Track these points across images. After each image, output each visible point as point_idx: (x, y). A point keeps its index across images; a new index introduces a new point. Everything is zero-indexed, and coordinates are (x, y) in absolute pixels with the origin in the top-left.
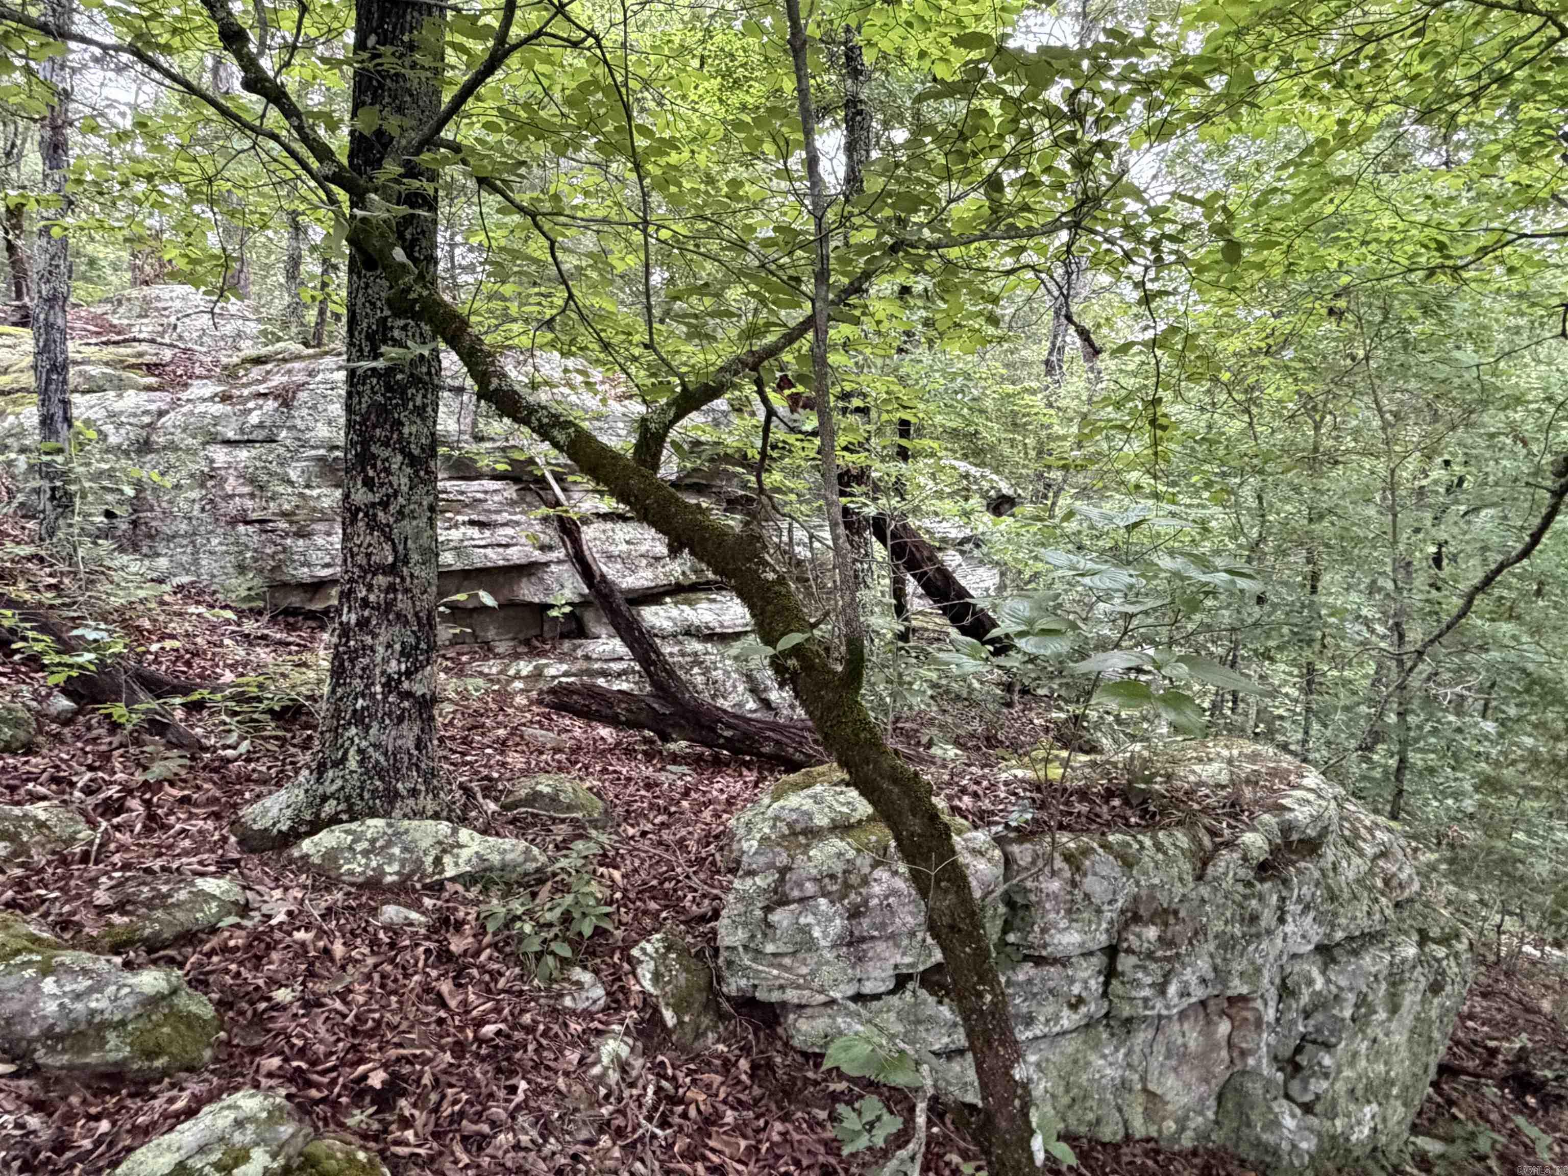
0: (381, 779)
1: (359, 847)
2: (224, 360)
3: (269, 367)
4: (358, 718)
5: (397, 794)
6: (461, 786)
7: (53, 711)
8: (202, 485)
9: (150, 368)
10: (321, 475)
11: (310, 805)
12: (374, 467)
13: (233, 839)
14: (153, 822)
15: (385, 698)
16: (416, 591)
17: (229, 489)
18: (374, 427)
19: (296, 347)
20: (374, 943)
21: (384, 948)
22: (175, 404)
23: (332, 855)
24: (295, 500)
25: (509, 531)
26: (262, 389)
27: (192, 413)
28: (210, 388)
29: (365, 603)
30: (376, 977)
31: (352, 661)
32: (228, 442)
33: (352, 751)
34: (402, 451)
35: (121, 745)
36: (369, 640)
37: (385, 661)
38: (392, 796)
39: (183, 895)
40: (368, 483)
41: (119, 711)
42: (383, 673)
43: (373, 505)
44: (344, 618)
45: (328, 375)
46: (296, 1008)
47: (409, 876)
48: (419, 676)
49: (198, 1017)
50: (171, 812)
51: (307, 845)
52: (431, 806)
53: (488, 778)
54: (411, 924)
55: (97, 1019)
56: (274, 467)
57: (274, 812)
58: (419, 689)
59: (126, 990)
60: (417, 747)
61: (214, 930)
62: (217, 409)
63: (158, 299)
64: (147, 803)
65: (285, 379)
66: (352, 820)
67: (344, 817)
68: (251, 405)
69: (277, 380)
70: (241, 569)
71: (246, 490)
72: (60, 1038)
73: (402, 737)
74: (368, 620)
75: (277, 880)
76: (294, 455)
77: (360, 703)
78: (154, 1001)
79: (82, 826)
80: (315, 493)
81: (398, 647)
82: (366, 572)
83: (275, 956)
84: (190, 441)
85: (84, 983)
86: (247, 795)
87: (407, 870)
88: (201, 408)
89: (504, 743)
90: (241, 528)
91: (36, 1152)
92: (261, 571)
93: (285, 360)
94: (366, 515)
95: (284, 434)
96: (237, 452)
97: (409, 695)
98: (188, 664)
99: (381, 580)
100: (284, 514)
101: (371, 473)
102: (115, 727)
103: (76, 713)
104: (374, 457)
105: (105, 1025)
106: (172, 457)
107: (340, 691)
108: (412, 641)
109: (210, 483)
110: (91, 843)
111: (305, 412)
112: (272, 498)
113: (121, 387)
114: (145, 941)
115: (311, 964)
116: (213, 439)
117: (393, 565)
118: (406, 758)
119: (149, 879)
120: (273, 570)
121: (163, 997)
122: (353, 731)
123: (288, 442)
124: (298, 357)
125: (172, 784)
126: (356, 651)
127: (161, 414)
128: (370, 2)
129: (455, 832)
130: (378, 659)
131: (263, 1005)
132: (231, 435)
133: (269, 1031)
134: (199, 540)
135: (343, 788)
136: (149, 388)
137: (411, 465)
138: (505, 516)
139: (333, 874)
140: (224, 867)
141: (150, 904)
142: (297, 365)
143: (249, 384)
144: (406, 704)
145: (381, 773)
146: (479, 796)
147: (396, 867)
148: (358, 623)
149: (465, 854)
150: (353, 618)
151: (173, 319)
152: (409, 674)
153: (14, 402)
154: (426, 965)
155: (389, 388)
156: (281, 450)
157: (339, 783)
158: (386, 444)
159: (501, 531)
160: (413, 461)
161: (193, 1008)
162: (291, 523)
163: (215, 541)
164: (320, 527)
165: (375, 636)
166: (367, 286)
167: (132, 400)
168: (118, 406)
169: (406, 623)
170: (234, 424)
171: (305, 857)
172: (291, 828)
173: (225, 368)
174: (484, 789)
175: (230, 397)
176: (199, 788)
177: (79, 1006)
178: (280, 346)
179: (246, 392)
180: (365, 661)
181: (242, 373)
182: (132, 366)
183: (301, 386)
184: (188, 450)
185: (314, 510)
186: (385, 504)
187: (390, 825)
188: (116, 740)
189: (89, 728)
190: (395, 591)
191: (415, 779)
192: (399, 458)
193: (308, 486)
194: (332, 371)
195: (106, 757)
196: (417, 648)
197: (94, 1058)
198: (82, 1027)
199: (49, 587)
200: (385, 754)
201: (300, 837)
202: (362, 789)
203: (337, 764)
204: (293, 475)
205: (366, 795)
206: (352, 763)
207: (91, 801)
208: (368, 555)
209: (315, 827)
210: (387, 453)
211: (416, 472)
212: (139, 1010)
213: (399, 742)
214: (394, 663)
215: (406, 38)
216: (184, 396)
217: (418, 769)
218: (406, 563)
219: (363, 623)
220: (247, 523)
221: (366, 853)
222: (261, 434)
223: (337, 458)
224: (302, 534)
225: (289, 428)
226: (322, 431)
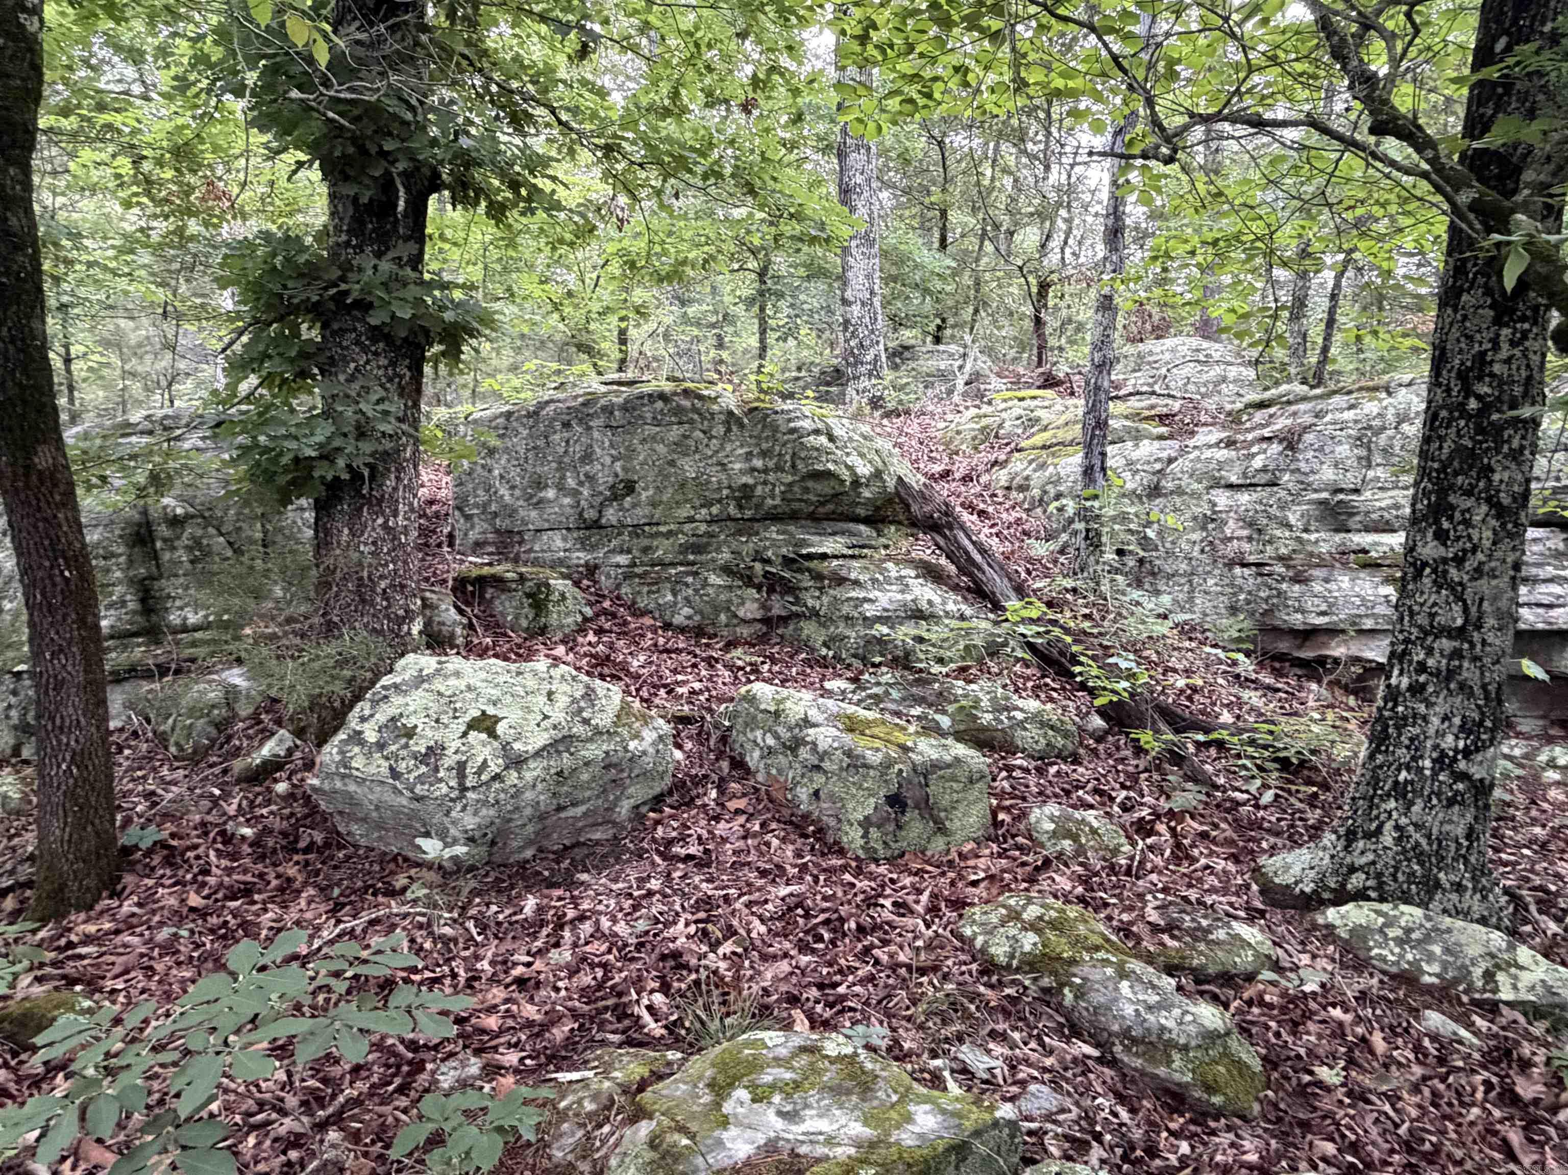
0: (1421, 863)
1: (1392, 933)
2: (1228, 407)
3: (1272, 410)
4: (1400, 791)
5: (1438, 885)
6: (1506, 891)
7: (1090, 727)
8: (1204, 528)
9: (1162, 419)
10: (1320, 519)
11: (1336, 872)
12: (1451, 518)
13: (1255, 887)
14: (1181, 854)
15: (1435, 774)
16: (1487, 661)
17: (1228, 532)
18: (1456, 474)
19: (1301, 389)
20: (1418, 1048)
21: (1430, 1060)
22: (1183, 451)
23: (1360, 933)
24: (1293, 545)
25: (1556, 589)
26: (1266, 433)
27: (1198, 459)
28: (1216, 435)
29: (1422, 668)
30: (1426, 1092)
31: (1398, 728)
32: (1230, 486)
33: (1389, 826)
34: (1488, 500)
35: (1146, 770)
36: (1422, 708)
37: (1441, 734)
38: (1431, 887)
39: (1220, 934)
40: (1441, 537)
41: (1146, 737)
42: (1436, 747)
43: (1445, 561)
44: (1394, 681)
45: (1338, 416)
46: (1340, 1093)
47: (1456, 981)
48: (1479, 757)
49: (1248, 1067)
50: (1193, 846)
51: (1332, 914)
52: (1477, 908)
53: (1542, 889)
54: (1461, 1042)
55: (1166, 1036)
56: (1274, 511)
57: (1296, 870)
58: (1478, 772)
59: (1189, 1018)
60: (1468, 837)
61: (1250, 978)
62: (1223, 454)
63: (1151, 353)
64: (1172, 830)
65: (1289, 422)
66: (1382, 900)
67: (1373, 894)
68: (1255, 449)
69: (1282, 423)
70: (1233, 610)
71: (1245, 533)
72: (1134, 1041)
73: (1450, 822)
74: (1423, 687)
75: (1302, 943)
76: (1296, 497)
77: (1403, 775)
78: (1211, 1037)
79: (1123, 840)
80: (1313, 537)
81: (1457, 721)
82: (1426, 634)
83: (1312, 1026)
84: (1195, 486)
85: (1154, 999)
86: (1264, 845)
87: (1450, 975)
88: (1208, 454)
89: (1544, 846)
90: (1238, 570)
91: (1133, 1149)
92: (1252, 614)
93: (1289, 403)
94: (1434, 571)
95: (1287, 477)
96: (1238, 496)
97: (1464, 776)
98: (1190, 699)
99: (1446, 644)
100: (1281, 558)
101: (1446, 525)
102: (1139, 751)
103: (1107, 732)
104: (1453, 508)
105: (1171, 1044)
106: (1178, 500)
107: (1380, 758)
108: (1476, 716)
109: (1211, 526)
110: (1132, 859)
111: (1310, 454)
112: (1270, 542)
113: (1137, 436)
114: (1193, 970)
115: (1350, 1050)
116: (1217, 483)
117: (1462, 630)
118: (1453, 846)
119: (1189, 908)
120: (1265, 613)
121: (1219, 1036)
122: (1392, 804)
123: (1290, 485)
124: (1304, 399)
125: (1193, 817)
126: (1405, 718)
127: (1171, 461)
128: (1502, 3)
129: (1511, 948)
130: (1431, 731)
131: (1307, 1078)
132: (1234, 479)
133: (1315, 1109)
134: (1196, 580)
135: (1374, 863)
136: (1161, 438)
137: (1498, 517)
138: (1550, 571)
139: (1362, 954)
140: (1253, 915)
141: (1191, 932)
142: (1302, 407)
143: (1253, 429)
144: (1460, 786)
145: (1420, 856)
146: (1533, 908)
147: (1436, 968)
148: (1410, 688)
149: (1526, 979)
150: (1405, 682)
151: (1164, 371)
152: (1467, 753)
153: (1053, 454)
154: (1485, 1100)
155: (1480, 430)
156: (1283, 494)
157: (1371, 857)
158: (1469, 493)
159: (1543, 588)
160: (1500, 511)
161: (1244, 1056)
162: (1288, 567)
163: (1210, 582)
164: (1316, 572)
165: (1429, 705)
166: (1465, 318)
167: (1147, 449)
168: (1135, 455)
169: (1471, 694)
170: (1238, 469)
171: (1330, 927)
172: (1314, 891)
173: (1229, 414)
174: (1539, 902)
175: (1234, 442)
176: (1216, 826)
177: (1151, 1018)
178: (1284, 388)
179: (1250, 437)
180: (1416, 731)
181: (1245, 418)
182: (1147, 418)
183: (1306, 429)
184: (1193, 494)
185: (1311, 555)
186: (1459, 561)
187: (1428, 918)
188: (1142, 764)
189: (1118, 749)
190: (1461, 657)
191: (1461, 871)
192: (1484, 508)
193: (1306, 530)
194: (1342, 410)
195: (1134, 778)
196: (1481, 724)
197: (1162, 1071)
198: (1154, 1038)
199: (1085, 616)
200: (1429, 837)
201: (1323, 904)
202: (1396, 869)
203: (1368, 836)
204: (1292, 519)
205: (1401, 877)
206: (1388, 838)
207: (1127, 818)
208: (1432, 616)
209: (1341, 897)
210: (1469, 503)
211: (1503, 525)
212: (1200, 1041)
213: (1447, 828)
214: (1450, 738)
215: (1547, 28)
216: (1191, 443)
217: (1466, 862)
218: (1478, 627)
219: (1416, 690)
220: (1244, 565)
221: (1400, 942)
222: (1263, 478)
223: (1341, 502)
224: (1298, 579)
225: (1293, 472)
226: (1328, 474)
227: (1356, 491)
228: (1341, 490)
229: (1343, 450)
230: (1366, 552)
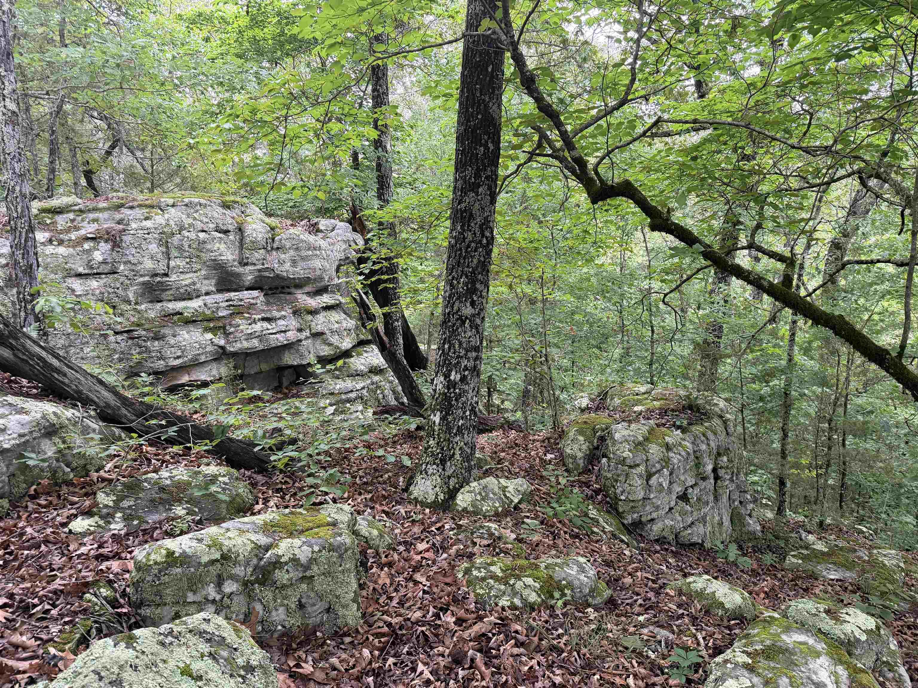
4: (460, 431)
10: (144, 295)
12: (476, 295)
23: (474, 505)
25: (283, 322)
31: (457, 400)
32: (79, 275)
40: (473, 304)
43: (474, 315)
44: (452, 378)
45: (141, 224)
62: (64, 250)
68: (87, 246)
76: (131, 282)
80: (143, 307)
84: (52, 276)
88: (55, 251)
90: (111, 338)
94: (470, 321)
95: (122, 267)
96: (89, 282)
101: (475, 298)
104: (477, 290)
111: (133, 250)
116: (69, 274)
122: (458, 438)
123: (126, 273)
126: (460, 394)
130: (470, 397)
132: (81, 270)
135: (454, 471)
145: (468, 458)
150: (458, 377)
156: (122, 279)
157: (453, 468)
159: (279, 323)
162: (146, 330)
163: (86, 350)
164: (166, 331)
170: (82, 262)
175: (62, 241)
183: (123, 232)
185: (149, 320)
193: (136, 303)
202: (462, 469)
204: (130, 296)
205: (464, 472)
208: (469, 342)
220: (116, 333)
222: (107, 268)
223: (159, 282)
224: (157, 337)
225: (125, 263)
226: (149, 264)
227: (166, 275)
228: (156, 275)
229: (153, 248)
230: (181, 314)
